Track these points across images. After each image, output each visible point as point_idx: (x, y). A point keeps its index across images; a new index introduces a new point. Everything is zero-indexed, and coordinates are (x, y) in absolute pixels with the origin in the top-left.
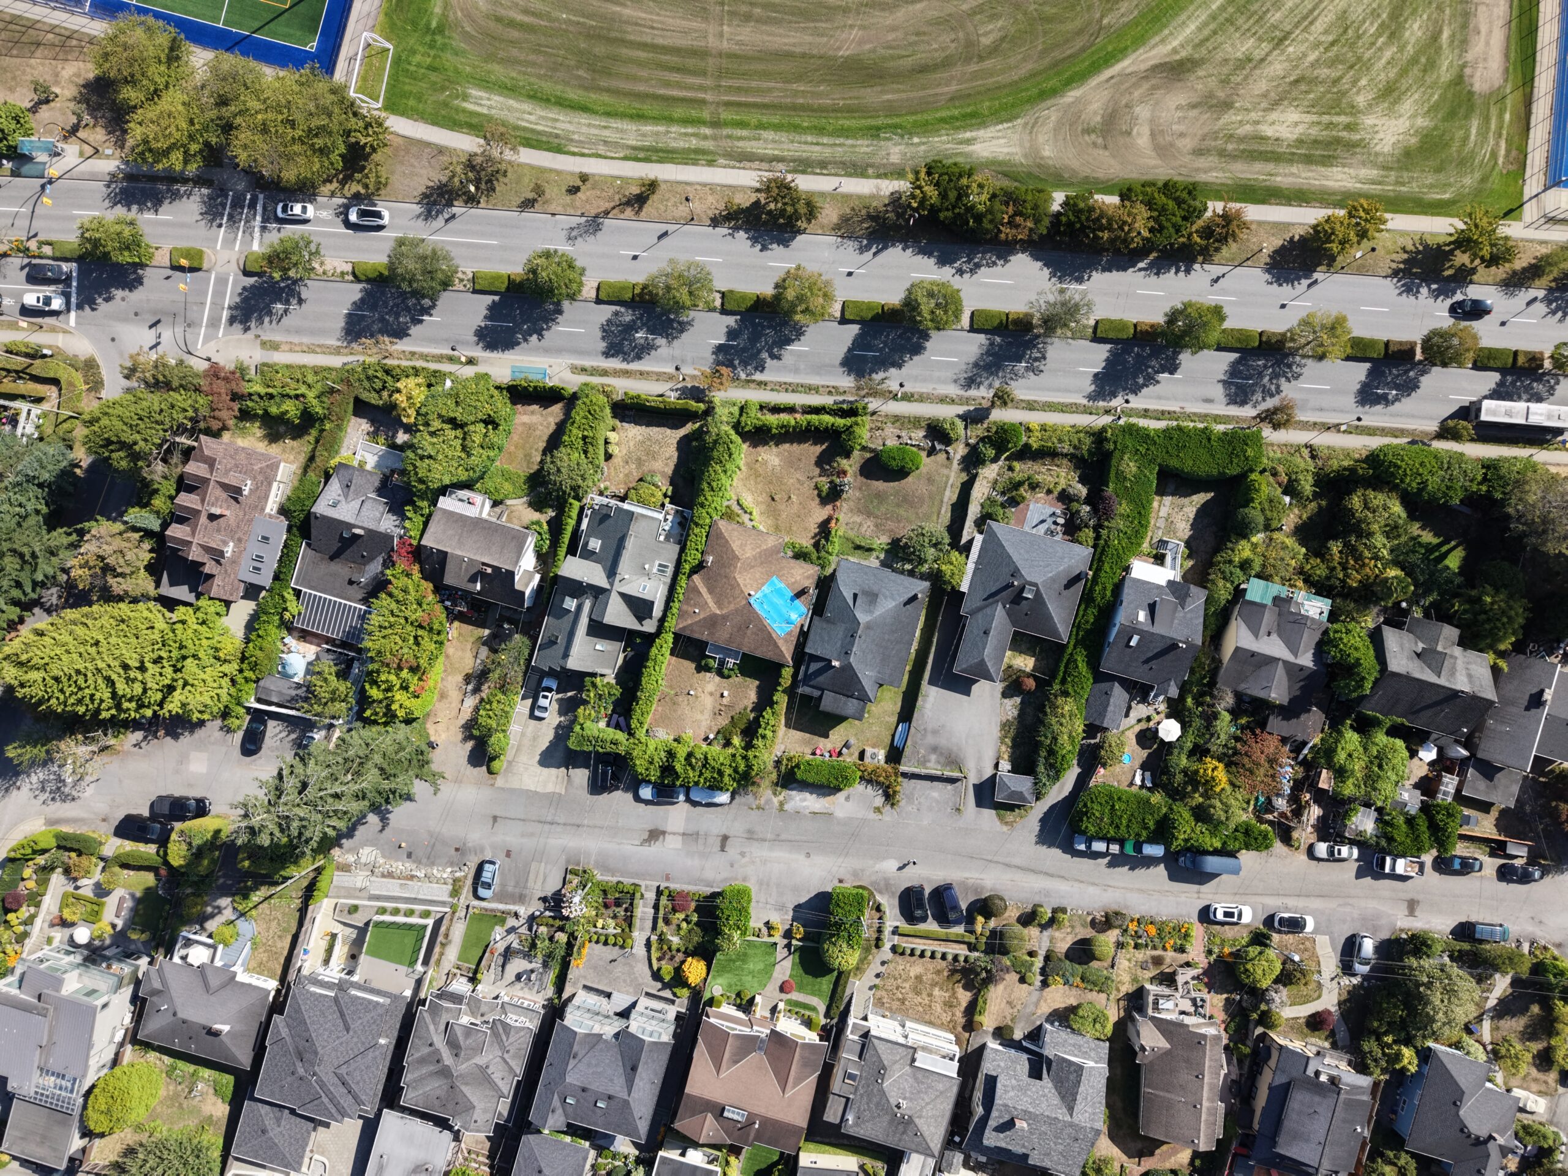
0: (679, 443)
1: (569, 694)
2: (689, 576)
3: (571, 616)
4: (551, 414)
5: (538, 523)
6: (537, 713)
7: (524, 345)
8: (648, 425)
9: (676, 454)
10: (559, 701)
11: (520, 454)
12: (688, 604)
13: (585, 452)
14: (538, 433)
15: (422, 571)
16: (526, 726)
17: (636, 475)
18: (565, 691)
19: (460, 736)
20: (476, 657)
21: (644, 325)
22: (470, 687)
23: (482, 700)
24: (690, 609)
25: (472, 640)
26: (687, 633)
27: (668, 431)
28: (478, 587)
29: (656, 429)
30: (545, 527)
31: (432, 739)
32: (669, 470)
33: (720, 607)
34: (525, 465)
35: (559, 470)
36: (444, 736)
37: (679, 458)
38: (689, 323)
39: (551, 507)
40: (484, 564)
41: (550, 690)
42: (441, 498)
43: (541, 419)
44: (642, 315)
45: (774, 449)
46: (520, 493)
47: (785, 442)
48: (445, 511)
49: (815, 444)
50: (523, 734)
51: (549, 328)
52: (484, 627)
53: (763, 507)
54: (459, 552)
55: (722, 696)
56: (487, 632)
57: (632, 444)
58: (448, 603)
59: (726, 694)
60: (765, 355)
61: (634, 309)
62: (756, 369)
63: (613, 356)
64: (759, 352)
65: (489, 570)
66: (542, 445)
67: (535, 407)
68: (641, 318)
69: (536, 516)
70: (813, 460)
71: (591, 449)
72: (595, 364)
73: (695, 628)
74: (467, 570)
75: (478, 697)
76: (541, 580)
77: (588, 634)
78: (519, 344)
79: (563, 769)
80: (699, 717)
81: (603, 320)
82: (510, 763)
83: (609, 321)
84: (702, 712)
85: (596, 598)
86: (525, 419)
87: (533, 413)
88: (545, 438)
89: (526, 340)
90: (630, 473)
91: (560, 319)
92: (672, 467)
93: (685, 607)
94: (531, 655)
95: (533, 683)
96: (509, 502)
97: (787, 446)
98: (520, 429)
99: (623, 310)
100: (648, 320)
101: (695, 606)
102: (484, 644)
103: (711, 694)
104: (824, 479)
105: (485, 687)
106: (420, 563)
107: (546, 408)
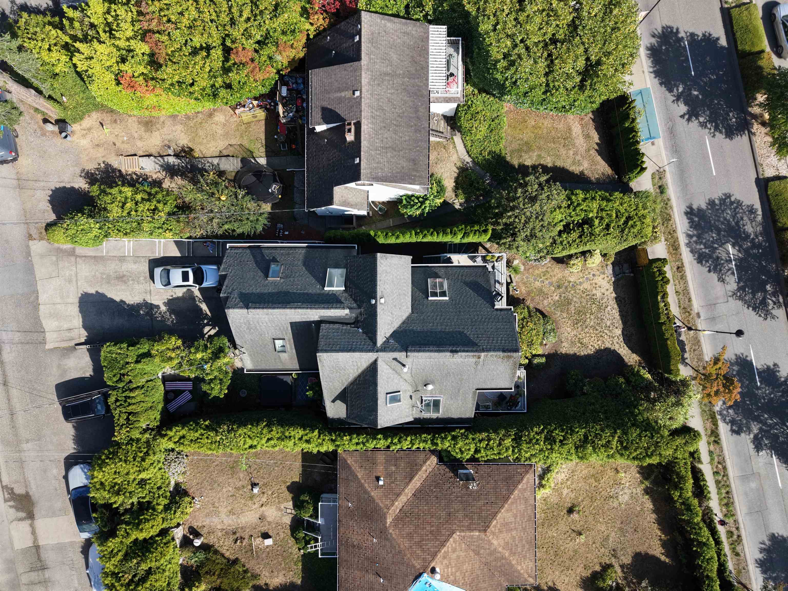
0: (607, 350)
1: (204, 307)
2: (433, 452)
3: (315, 289)
4: (593, 163)
5: (441, 190)
6: (158, 271)
7: (670, 98)
8: (618, 300)
9: (590, 351)
10: (189, 297)
11: (527, 135)
12: (388, 461)
13: (567, 229)
14: (563, 151)
15: (319, 34)
16: (136, 259)
17: (544, 305)
18: (206, 299)
19: (91, 166)
20: (220, 156)
21: (746, 251)
22: (172, 160)
23: (158, 183)
24: (380, 470)
25: (246, 143)
26: (341, 475)
27: (619, 332)
28: (320, 128)
29: (616, 313)
30: (439, 201)
31: (75, 127)
32: (566, 348)
33: (398, 520)
34: (515, 146)
35: (533, 200)
36: (85, 142)
37: (588, 357)
38: (767, 314)
39: (467, 201)
40: (358, 125)
41: (199, 279)
42: (443, 29)
43: (582, 150)
44: (759, 246)
45: (639, 490)
46: (475, 151)
47: (654, 501)
48: (425, 39)
49: (664, 545)
50: (122, 259)
51: (703, 125)
52: (268, 156)
53: (554, 499)
54: (365, 79)
55: (266, 536)
56: (263, 161)
57: (586, 285)
58: (284, 91)
59: (269, 542)
60: (755, 428)
61: (765, 233)
62: (733, 422)
63: (691, 222)
64: (757, 419)
65: (350, 137)
66: (549, 162)
67: (596, 137)
68: (754, 246)
69: (449, 184)
70: (642, 549)
71: (574, 235)
72: (674, 202)
73: (353, 485)
74: (340, 100)
75: (160, 175)
76: (359, 218)
77: (293, 325)
78: (670, 90)
79: (83, 335)
80: (223, 511)
81: (737, 195)
82: (72, 253)
83: (739, 203)
84: (231, 512)
85: (356, 323)
86: (577, 129)
87: (587, 137)
88: (559, 164)
89: (678, 98)
90: (546, 296)
91: (720, 137)
92: (572, 351)
93: (381, 457)
94: (242, 237)
95: (201, 252)
96: (457, 139)
97: (649, 505)
98: (561, 126)
99: (759, 218)
100: (755, 256)
101: (389, 475)
102: (244, 160)
103: (262, 518)
104: (620, 573)
105: (179, 180)
106: (331, 26)
107: (600, 152)
